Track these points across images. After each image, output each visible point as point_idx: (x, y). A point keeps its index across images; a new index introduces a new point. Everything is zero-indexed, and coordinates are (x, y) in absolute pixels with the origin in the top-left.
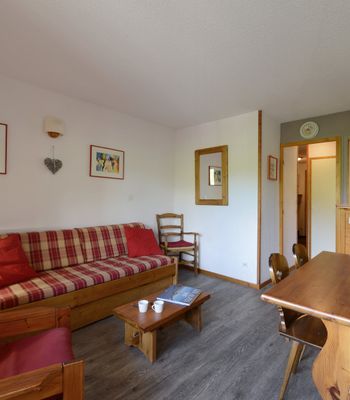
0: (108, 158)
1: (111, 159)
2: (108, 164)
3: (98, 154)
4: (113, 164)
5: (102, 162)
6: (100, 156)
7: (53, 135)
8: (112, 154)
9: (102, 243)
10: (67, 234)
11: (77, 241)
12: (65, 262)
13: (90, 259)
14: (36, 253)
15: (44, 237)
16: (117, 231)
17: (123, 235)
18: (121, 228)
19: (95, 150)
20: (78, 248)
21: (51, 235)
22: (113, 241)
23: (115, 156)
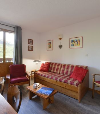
0: (75, 41)
1: (77, 41)
2: (76, 43)
3: (72, 40)
4: (77, 43)
5: (73, 43)
6: (73, 41)
7: (61, 39)
8: (77, 39)
9: (66, 70)
10: (59, 65)
11: (60, 67)
12: (55, 71)
13: (61, 73)
14: (52, 67)
15: (54, 64)
16: (72, 67)
17: (74, 69)
18: (75, 66)
19: (71, 40)
20: (59, 69)
21: (56, 64)
22: (70, 70)
23: (78, 40)
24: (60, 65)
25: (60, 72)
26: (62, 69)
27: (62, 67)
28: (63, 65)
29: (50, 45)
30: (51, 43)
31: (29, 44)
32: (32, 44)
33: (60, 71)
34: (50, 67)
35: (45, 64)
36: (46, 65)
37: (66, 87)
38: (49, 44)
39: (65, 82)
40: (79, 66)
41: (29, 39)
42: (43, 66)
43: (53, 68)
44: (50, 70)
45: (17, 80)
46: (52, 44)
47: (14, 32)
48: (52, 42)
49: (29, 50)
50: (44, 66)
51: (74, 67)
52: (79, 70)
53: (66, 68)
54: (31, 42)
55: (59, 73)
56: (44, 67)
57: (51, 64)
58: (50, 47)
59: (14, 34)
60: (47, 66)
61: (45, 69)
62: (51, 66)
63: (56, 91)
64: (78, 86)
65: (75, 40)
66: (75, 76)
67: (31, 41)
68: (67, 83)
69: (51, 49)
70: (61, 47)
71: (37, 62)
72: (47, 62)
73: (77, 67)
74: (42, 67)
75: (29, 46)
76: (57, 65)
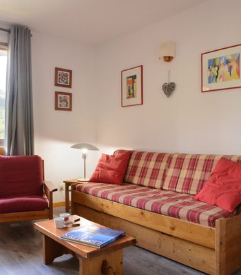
0: (223, 61)
1: (227, 62)
2: (224, 69)
3: (210, 61)
4: (230, 68)
5: (215, 70)
6: (212, 63)
7: (169, 59)
8: (227, 54)
9: (184, 174)
10: (160, 157)
11: (163, 165)
12: (146, 182)
13: (165, 187)
14: (135, 168)
15: (144, 157)
16: (209, 162)
17: (213, 169)
18: (217, 159)
19: (206, 58)
20: (161, 173)
21: (150, 155)
22: (198, 175)
23: (232, 56)
24: (165, 159)
25: (162, 185)
26: (170, 173)
27: (173, 165)
28: (175, 157)
29: (132, 86)
30: (134, 77)
31: (56, 85)
32: (70, 86)
33: (163, 180)
34: (130, 168)
35: (113, 156)
36: (117, 160)
37: (175, 233)
38: (128, 82)
39: (170, 215)
40: (234, 159)
41: (57, 69)
42: (104, 163)
43: (139, 170)
44: (127, 176)
45: (10, 204)
46: (138, 80)
47: (6, 45)
48: (137, 72)
49: (57, 108)
50: (108, 165)
51: (215, 164)
52: (230, 172)
53: (187, 167)
54: (63, 77)
55: (162, 189)
56: (109, 169)
57: (133, 157)
58: (131, 94)
59: (6, 52)
60: (119, 162)
61: (110, 175)
62: (132, 162)
63: (130, 239)
64: (214, 226)
65: (220, 58)
66: (213, 191)
67: (66, 76)
68: (179, 218)
69: (137, 100)
70: (169, 89)
71: (85, 151)
72: (121, 151)
73: (225, 160)
74: (101, 166)
75: (57, 93)
76: (154, 158)
